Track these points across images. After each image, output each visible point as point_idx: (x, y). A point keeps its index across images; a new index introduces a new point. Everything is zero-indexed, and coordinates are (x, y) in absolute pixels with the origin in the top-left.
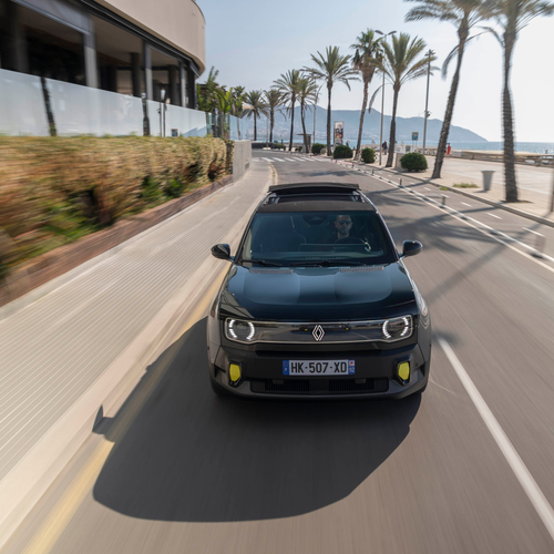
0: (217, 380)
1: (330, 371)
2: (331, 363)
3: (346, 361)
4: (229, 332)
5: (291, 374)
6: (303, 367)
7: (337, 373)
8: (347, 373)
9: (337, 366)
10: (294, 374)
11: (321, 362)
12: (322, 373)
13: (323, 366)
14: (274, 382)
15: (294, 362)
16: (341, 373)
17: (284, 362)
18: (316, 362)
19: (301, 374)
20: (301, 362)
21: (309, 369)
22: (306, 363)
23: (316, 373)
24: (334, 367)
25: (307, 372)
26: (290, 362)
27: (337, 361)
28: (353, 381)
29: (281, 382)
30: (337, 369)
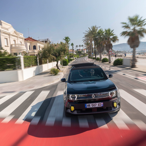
0: (67, 111)
3: (101, 103)
4: (70, 98)
5: (87, 107)
6: (90, 105)
7: (99, 106)
8: (101, 106)
9: (99, 104)
10: (88, 107)
11: (95, 104)
12: (95, 107)
14: (83, 110)
15: (88, 104)
17: (85, 104)
18: (93, 104)
19: (90, 107)
22: (91, 104)
23: (93, 107)
24: (98, 105)
25: (91, 107)
28: (103, 108)
29: (85, 110)
30: (99, 105)
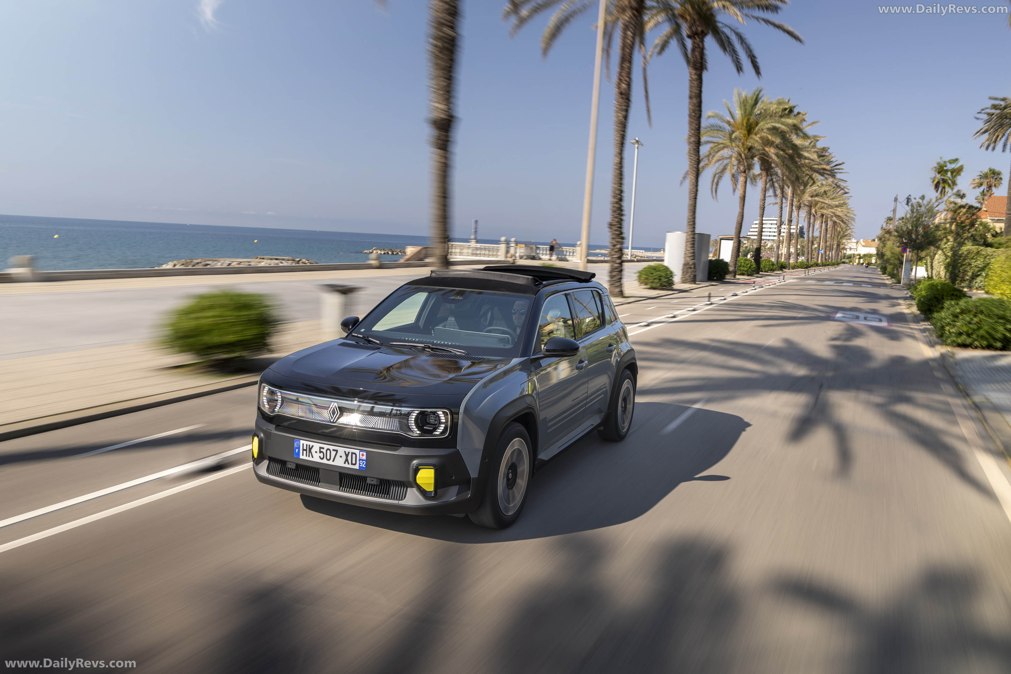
1: (339, 462)
2: (341, 450)
3: (357, 452)
5: (301, 457)
6: (313, 451)
7: (346, 465)
8: (357, 467)
9: (347, 455)
10: (304, 458)
11: (331, 448)
12: (330, 462)
13: (333, 453)
14: (289, 465)
15: (305, 443)
16: (350, 466)
18: (326, 447)
19: (310, 459)
20: (311, 444)
21: (319, 454)
22: (316, 446)
23: (325, 461)
24: (344, 457)
25: (316, 458)
26: (302, 442)
27: (347, 450)
28: (364, 479)
29: (293, 466)
30: (347, 460)
